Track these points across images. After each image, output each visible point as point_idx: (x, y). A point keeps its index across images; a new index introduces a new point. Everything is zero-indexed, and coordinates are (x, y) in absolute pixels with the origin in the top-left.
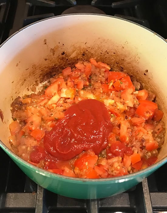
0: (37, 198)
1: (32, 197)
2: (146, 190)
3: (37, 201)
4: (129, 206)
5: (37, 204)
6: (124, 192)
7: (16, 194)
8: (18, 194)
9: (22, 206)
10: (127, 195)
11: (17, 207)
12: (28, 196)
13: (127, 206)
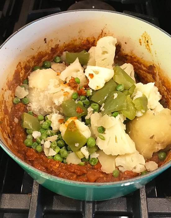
0: (31, 201)
1: (27, 199)
2: (143, 196)
3: (31, 203)
4: (126, 211)
5: (31, 206)
6: (122, 197)
7: (11, 194)
8: (14, 195)
9: (17, 208)
10: (125, 199)
11: (12, 208)
12: (23, 197)
13: (124, 211)
